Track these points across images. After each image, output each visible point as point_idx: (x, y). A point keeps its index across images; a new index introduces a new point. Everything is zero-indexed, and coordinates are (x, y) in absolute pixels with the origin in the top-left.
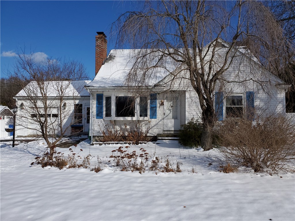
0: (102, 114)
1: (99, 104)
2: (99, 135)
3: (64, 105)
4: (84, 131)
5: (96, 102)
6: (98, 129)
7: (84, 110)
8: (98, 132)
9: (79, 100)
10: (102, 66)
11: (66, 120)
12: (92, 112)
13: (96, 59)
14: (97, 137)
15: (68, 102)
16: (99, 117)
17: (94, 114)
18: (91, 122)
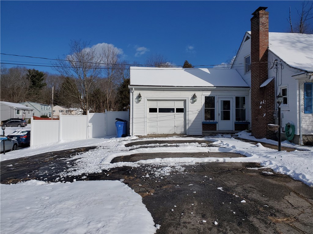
0: (311, 109)
1: (307, 96)
2: (308, 134)
3: (194, 97)
4: (217, 130)
5: (304, 93)
6: (306, 127)
7: (217, 103)
8: (306, 130)
9: (211, 92)
10: (267, 49)
11: (196, 116)
12: (299, 105)
13: (260, 40)
14: (306, 136)
15: (198, 94)
16: (307, 112)
17: (302, 107)
18: (299, 117)
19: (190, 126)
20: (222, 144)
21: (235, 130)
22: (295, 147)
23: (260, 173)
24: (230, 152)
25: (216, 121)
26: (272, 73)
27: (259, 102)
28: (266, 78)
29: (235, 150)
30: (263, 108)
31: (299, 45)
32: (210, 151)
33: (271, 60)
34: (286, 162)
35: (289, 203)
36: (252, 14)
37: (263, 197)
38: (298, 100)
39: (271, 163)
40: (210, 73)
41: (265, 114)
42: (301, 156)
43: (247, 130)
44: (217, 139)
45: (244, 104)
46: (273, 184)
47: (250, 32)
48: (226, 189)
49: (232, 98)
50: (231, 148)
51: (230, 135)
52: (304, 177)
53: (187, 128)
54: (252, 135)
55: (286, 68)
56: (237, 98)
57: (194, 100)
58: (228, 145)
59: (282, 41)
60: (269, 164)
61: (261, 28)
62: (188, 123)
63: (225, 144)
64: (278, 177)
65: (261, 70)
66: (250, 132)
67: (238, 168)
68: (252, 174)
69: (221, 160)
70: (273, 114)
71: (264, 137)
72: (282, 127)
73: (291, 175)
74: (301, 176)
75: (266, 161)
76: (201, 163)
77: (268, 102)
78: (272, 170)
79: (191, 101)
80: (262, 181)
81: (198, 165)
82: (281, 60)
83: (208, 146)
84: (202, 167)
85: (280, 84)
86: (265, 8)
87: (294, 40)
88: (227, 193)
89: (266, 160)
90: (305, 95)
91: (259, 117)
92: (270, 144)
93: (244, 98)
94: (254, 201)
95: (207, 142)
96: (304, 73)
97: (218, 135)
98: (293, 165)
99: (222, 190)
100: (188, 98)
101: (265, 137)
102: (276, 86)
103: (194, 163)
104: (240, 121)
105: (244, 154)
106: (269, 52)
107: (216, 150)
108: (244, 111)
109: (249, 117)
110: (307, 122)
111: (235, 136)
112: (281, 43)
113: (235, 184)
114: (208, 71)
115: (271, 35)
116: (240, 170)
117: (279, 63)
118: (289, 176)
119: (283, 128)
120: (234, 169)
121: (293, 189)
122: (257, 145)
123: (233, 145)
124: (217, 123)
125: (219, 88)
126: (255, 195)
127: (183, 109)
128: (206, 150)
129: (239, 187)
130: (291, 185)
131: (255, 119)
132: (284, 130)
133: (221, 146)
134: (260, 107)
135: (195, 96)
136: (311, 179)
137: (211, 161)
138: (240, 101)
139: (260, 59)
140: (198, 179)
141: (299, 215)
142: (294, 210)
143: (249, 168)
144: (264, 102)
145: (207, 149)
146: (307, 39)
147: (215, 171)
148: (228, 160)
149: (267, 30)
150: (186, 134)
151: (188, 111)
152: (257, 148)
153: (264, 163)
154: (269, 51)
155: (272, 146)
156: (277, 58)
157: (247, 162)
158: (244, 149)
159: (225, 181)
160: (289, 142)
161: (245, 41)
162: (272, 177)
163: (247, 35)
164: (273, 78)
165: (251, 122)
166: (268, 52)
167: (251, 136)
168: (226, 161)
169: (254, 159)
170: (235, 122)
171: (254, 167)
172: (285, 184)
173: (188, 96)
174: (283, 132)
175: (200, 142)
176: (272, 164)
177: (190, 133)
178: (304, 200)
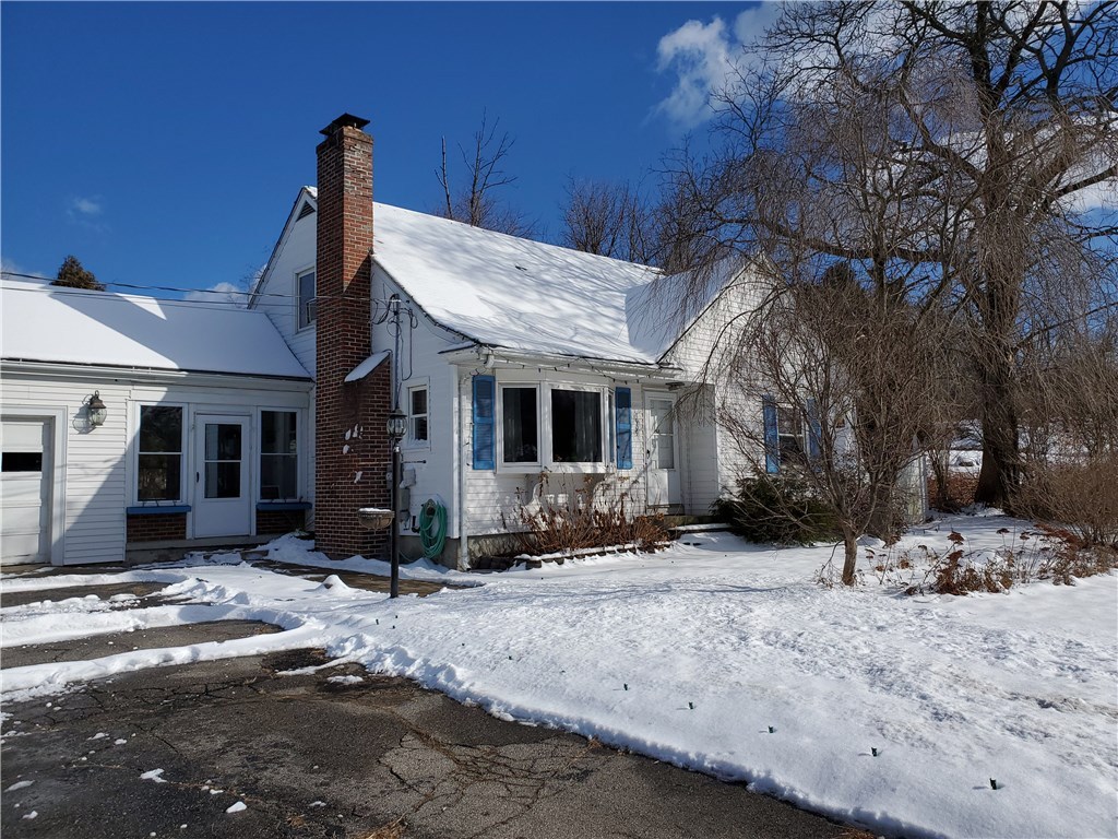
0: (492, 454)
1: (481, 414)
2: (484, 533)
3: (94, 405)
4: (189, 534)
5: (473, 406)
6: (478, 511)
7: (192, 434)
8: (478, 522)
9: (165, 389)
10: (369, 256)
11: (98, 485)
12: (460, 445)
13: (347, 224)
14: (476, 538)
15: (109, 394)
16: (481, 464)
17: (468, 450)
18: (460, 480)
19: (67, 526)
20: (198, 592)
21: (258, 533)
22: (444, 577)
23: (319, 683)
24: (225, 618)
25: (184, 503)
26: (384, 337)
27: (341, 431)
28: (367, 352)
29: (245, 610)
30: (355, 452)
31: (461, 257)
32: (142, 625)
33: (380, 294)
34: (408, 634)
35: (395, 774)
36: (322, 132)
37: (315, 771)
38: (456, 426)
39: (361, 645)
40: (163, 317)
41: (361, 473)
42: (455, 608)
43: (303, 530)
44: (180, 572)
45: (293, 437)
46: (354, 719)
47: (314, 191)
48: (179, 769)
49: (250, 416)
50: (232, 603)
51: (238, 554)
52: (451, 675)
53: (56, 535)
54: (316, 550)
55: (423, 326)
56: (268, 418)
57: (94, 418)
58: (221, 592)
59: (414, 239)
60: (355, 650)
61: (348, 183)
62: (63, 516)
63: (209, 588)
64: (377, 688)
65: (350, 322)
66: (311, 536)
67: (244, 679)
68: (291, 692)
69: (181, 654)
70: (385, 474)
71: (355, 552)
72: (412, 514)
73: (417, 674)
74: (444, 672)
75: (345, 637)
76: (90, 683)
77: (370, 433)
78: (360, 669)
79: (81, 422)
80: (320, 713)
81: (77, 692)
82: (410, 299)
83: (140, 607)
84: (94, 700)
85: (406, 375)
86: (361, 123)
87: (448, 241)
88: (176, 788)
89: (346, 632)
90: (476, 412)
91: (341, 483)
92: (373, 575)
93: (293, 415)
94: (279, 797)
95: (139, 589)
96: (472, 346)
97: (192, 555)
98: (426, 639)
99: (159, 780)
100: (65, 410)
101: (357, 553)
102: (397, 380)
103: (57, 687)
104: (275, 501)
105: (275, 621)
106: (374, 268)
107: (169, 616)
108: (291, 464)
109: (307, 483)
110: (481, 496)
111: (258, 556)
112: (411, 244)
113: (220, 742)
114: (159, 309)
115: (381, 211)
116: (250, 686)
117: (403, 306)
118: (410, 679)
119: (414, 517)
120: (227, 683)
121: (413, 721)
122: (325, 582)
123: (242, 590)
124: (189, 508)
125: (197, 377)
126: (286, 774)
127: (39, 455)
128: (126, 621)
129: (233, 755)
130: (410, 711)
131: (327, 489)
132: (417, 525)
133: (193, 601)
134: (346, 449)
135: (96, 404)
136: (468, 678)
137: (137, 667)
138: (276, 428)
139: (346, 286)
140: (61, 753)
141: (417, 810)
142: (403, 796)
143: (284, 673)
144: (359, 434)
145: (134, 616)
146: (483, 243)
147: (147, 705)
148: (210, 650)
149: (368, 193)
150: (49, 564)
151: (64, 466)
152: (324, 595)
153: (338, 647)
154: (375, 265)
155: (378, 582)
156: (397, 291)
157: (283, 648)
158: (277, 603)
159: (180, 738)
160: (431, 563)
161: (299, 218)
162: (358, 693)
163: (305, 197)
164: (386, 354)
165: (313, 501)
166: (370, 266)
167: (313, 551)
168: (203, 657)
169: (308, 634)
170: (258, 504)
171: (302, 666)
172: (394, 709)
173: (65, 403)
174: (414, 530)
175: (105, 592)
176: (365, 646)
177: (67, 555)
178: (438, 755)
